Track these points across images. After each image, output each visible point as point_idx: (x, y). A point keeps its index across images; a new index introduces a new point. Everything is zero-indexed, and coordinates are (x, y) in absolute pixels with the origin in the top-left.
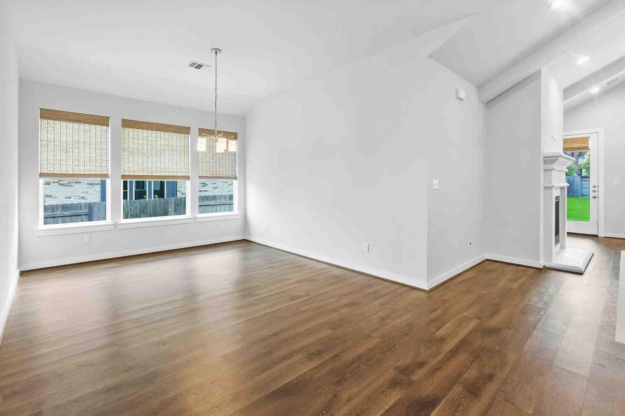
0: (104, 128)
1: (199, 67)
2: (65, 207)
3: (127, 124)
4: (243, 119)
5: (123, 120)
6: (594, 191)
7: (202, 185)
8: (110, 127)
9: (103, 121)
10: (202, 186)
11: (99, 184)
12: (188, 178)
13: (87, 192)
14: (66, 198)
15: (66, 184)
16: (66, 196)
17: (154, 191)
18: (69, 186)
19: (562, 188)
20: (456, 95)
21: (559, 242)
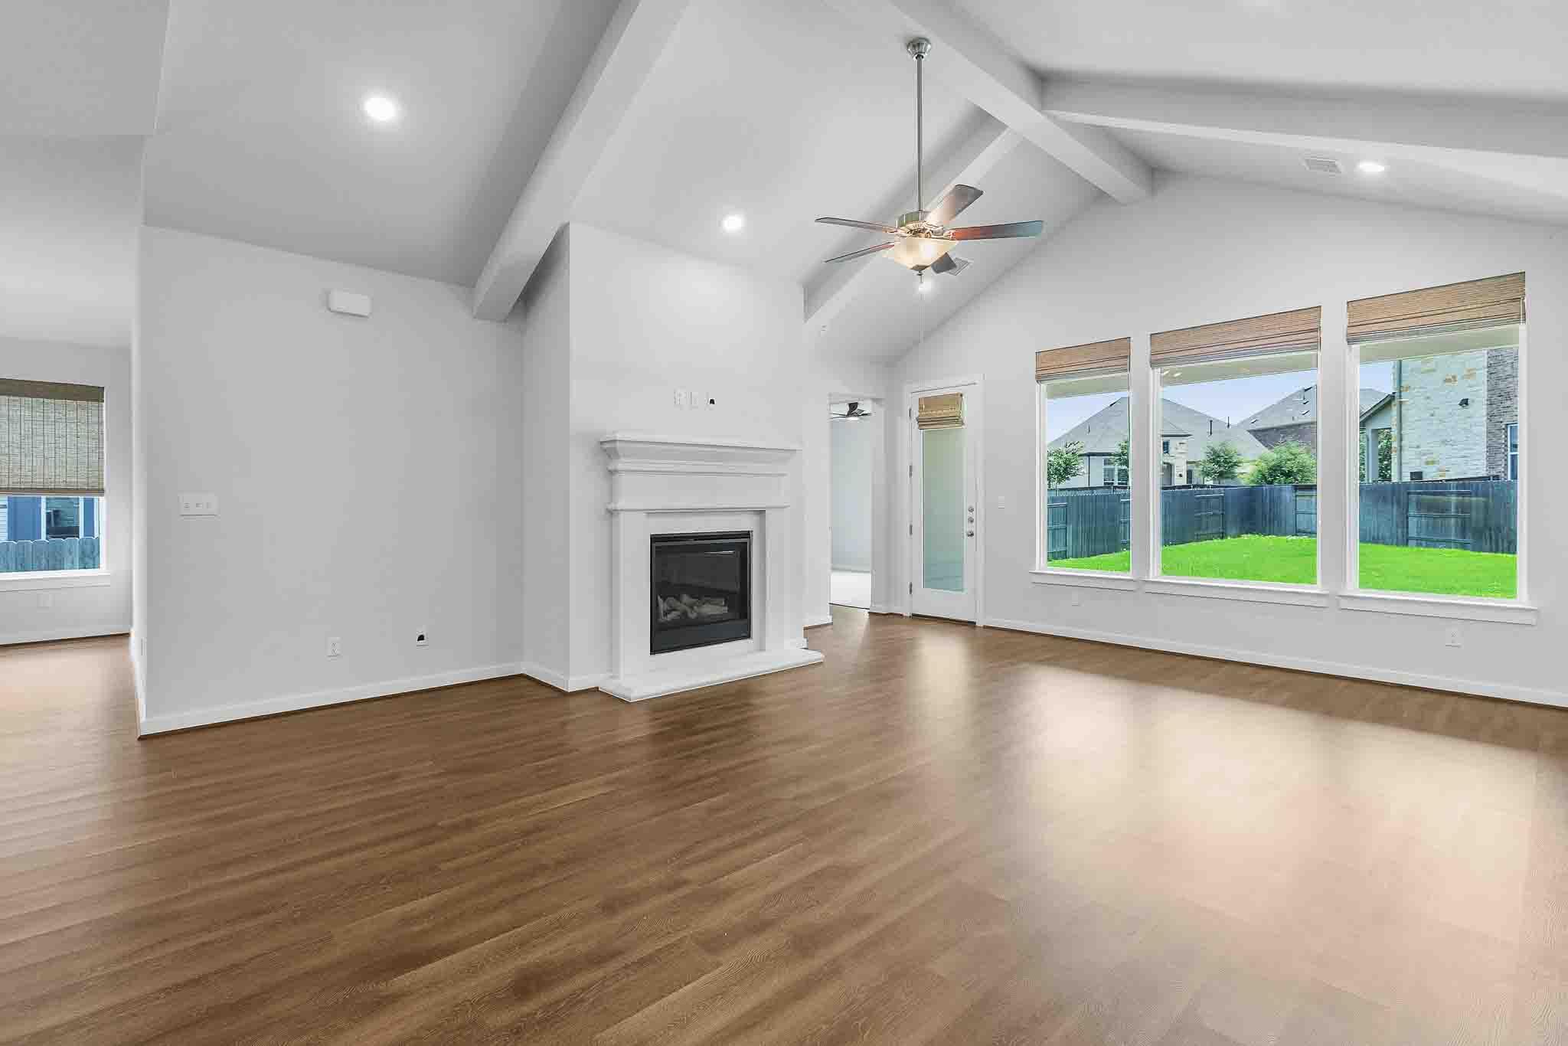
6: (971, 520)
19: (761, 513)
20: (327, 304)
21: (749, 636)
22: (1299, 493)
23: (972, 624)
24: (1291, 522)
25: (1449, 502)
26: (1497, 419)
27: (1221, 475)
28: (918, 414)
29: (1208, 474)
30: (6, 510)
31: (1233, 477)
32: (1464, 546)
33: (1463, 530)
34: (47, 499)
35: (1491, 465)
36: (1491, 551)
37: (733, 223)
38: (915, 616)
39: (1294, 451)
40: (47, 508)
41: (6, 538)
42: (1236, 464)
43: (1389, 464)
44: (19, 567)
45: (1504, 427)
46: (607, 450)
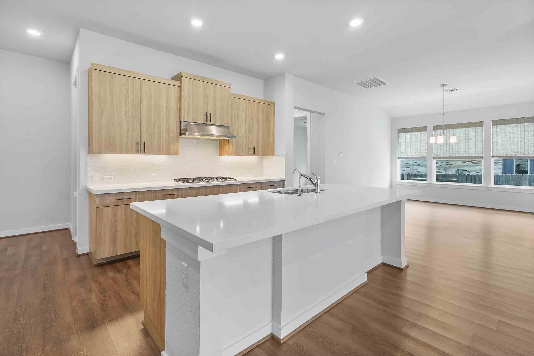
11: (501, 163)
30: (502, 164)
34: (516, 160)
40: (516, 163)
41: (502, 173)
44: (507, 183)
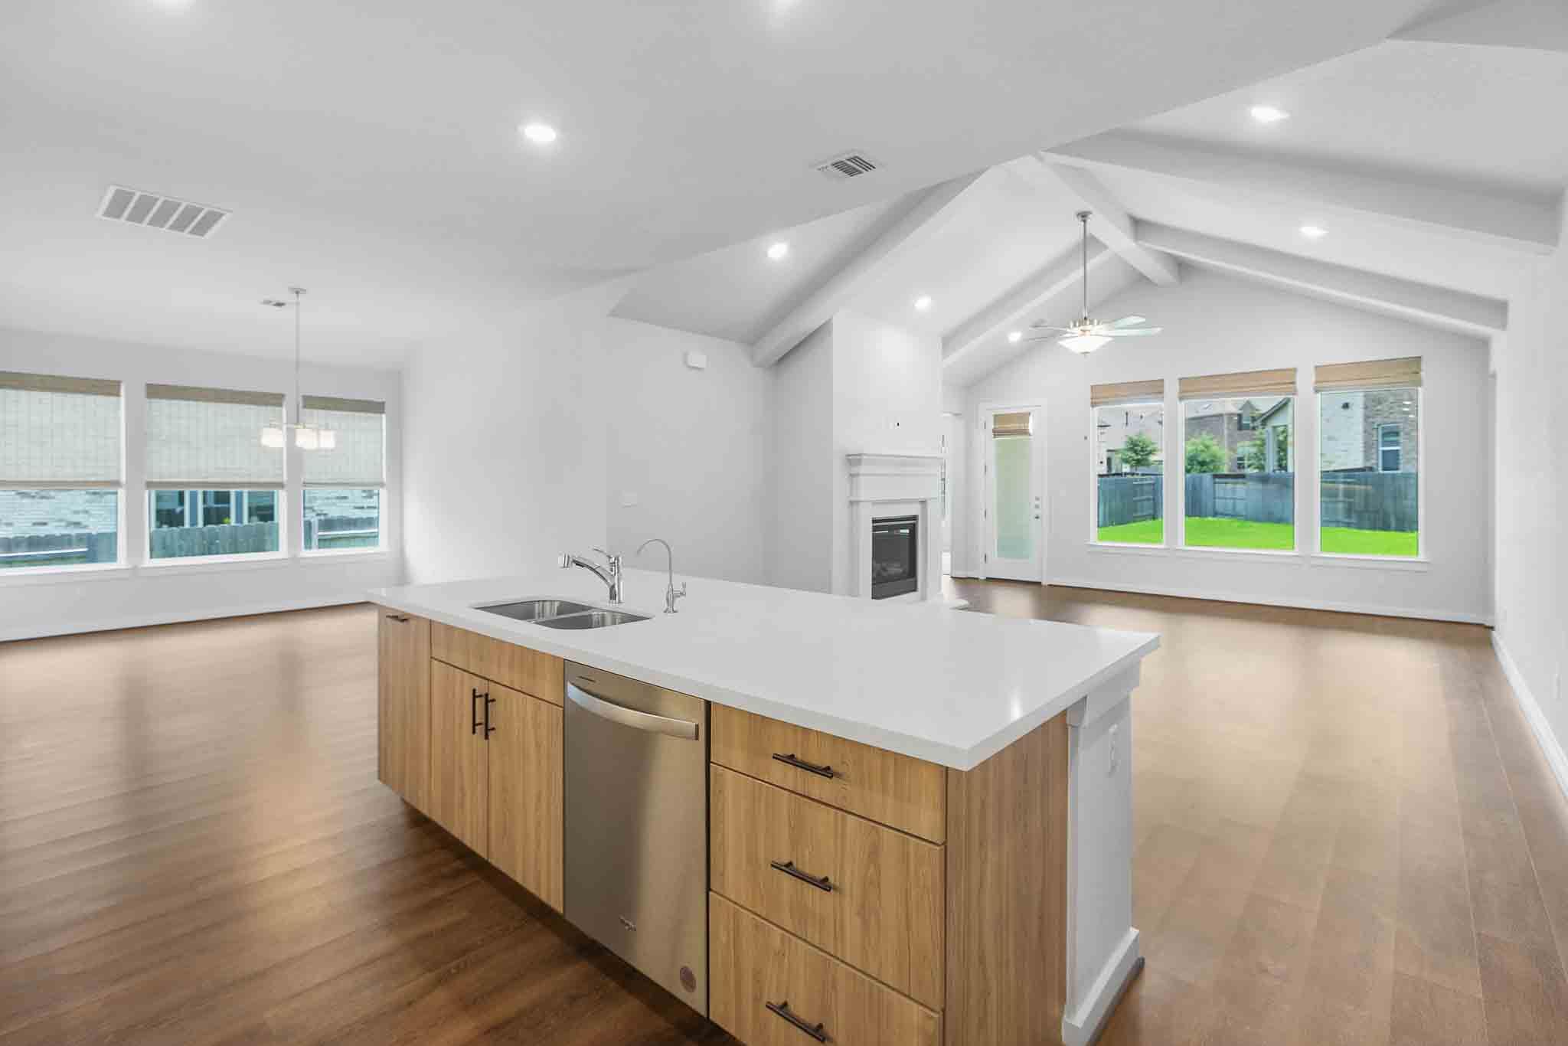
0: (113, 399)
1: (279, 304)
2: (33, 542)
3: (155, 391)
4: (396, 377)
5: (149, 386)
6: (1037, 507)
7: (364, 495)
8: (123, 399)
9: (109, 388)
10: (365, 497)
12: (281, 485)
13: (86, 512)
14: (34, 524)
15: (33, 494)
16: (34, 521)
17: (250, 509)
18: (43, 497)
19: (923, 502)
20: (685, 362)
21: (915, 590)
22: (1217, 480)
23: (1039, 584)
24: (1210, 505)
25: (1337, 489)
26: (1371, 420)
27: (1139, 462)
28: (993, 427)
29: (1126, 461)
31: (1148, 465)
32: (1349, 525)
33: (1349, 510)
35: (1367, 458)
36: (1370, 529)
37: (923, 303)
38: (988, 579)
39: (1208, 443)
42: (1150, 453)
43: (1286, 455)
45: (1376, 427)
46: (853, 460)
